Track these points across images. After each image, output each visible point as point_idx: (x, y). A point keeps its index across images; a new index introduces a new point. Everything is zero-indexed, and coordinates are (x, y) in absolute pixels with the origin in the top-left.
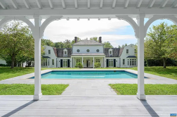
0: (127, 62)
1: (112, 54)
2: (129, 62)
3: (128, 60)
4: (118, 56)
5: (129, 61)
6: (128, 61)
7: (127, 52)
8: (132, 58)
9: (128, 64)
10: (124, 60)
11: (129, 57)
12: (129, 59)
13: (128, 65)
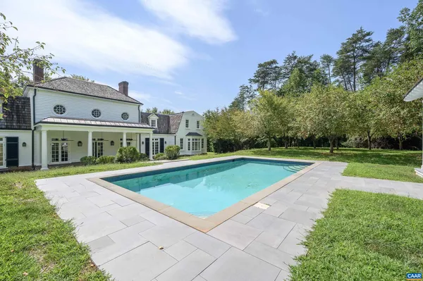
0: (187, 144)
1: (156, 127)
2: (191, 144)
3: (189, 140)
4: (168, 132)
5: (191, 141)
6: (189, 143)
7: (187, 126)
8: (195, 137)
9: (189, 147)
10: (182, 140)
11: (190, 134)
12: (191, 138)
13: (189, 149)
